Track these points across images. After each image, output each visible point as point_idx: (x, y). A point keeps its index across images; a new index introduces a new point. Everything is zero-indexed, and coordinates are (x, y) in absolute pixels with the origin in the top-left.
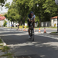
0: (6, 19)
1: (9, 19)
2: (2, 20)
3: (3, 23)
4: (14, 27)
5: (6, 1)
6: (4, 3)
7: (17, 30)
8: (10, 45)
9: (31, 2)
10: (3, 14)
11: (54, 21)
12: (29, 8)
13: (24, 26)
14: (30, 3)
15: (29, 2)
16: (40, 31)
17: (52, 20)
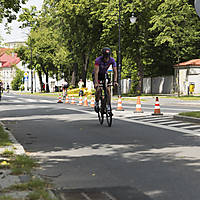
0: (23, 64)
1: (32, 63)
2: (7, 67)
3: (12, 79)
4: (48, 91)
5: (23, 3)
6: (16, 10)
7: (60, 102)
8: (39, 153)
9: (109, 6)
10: (11, 47)
11: (188, 74)
12: (102, 27)
13: (85, 91)
14: (105, 10)
15: (104, 7)
16: (138, 106)
17: (180, 71)
